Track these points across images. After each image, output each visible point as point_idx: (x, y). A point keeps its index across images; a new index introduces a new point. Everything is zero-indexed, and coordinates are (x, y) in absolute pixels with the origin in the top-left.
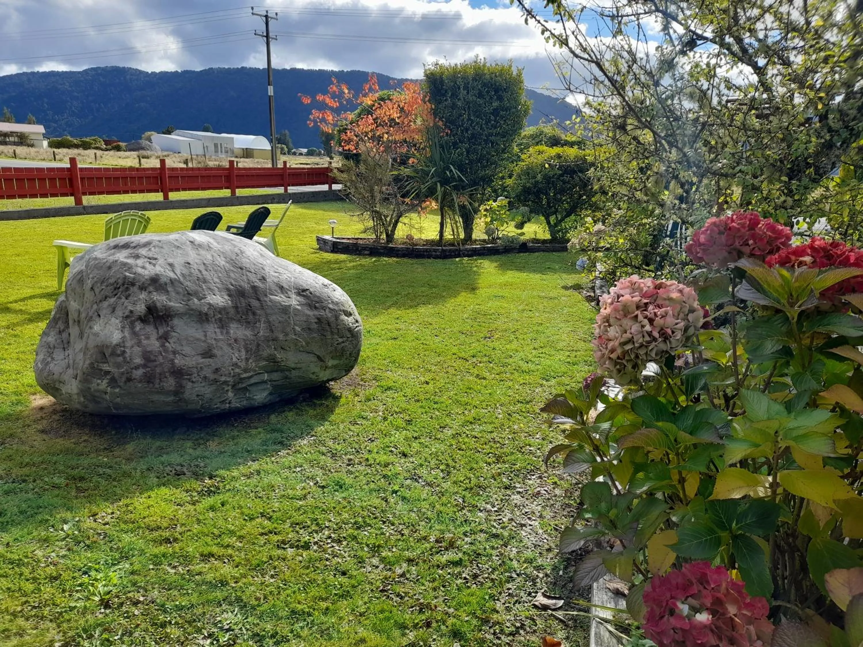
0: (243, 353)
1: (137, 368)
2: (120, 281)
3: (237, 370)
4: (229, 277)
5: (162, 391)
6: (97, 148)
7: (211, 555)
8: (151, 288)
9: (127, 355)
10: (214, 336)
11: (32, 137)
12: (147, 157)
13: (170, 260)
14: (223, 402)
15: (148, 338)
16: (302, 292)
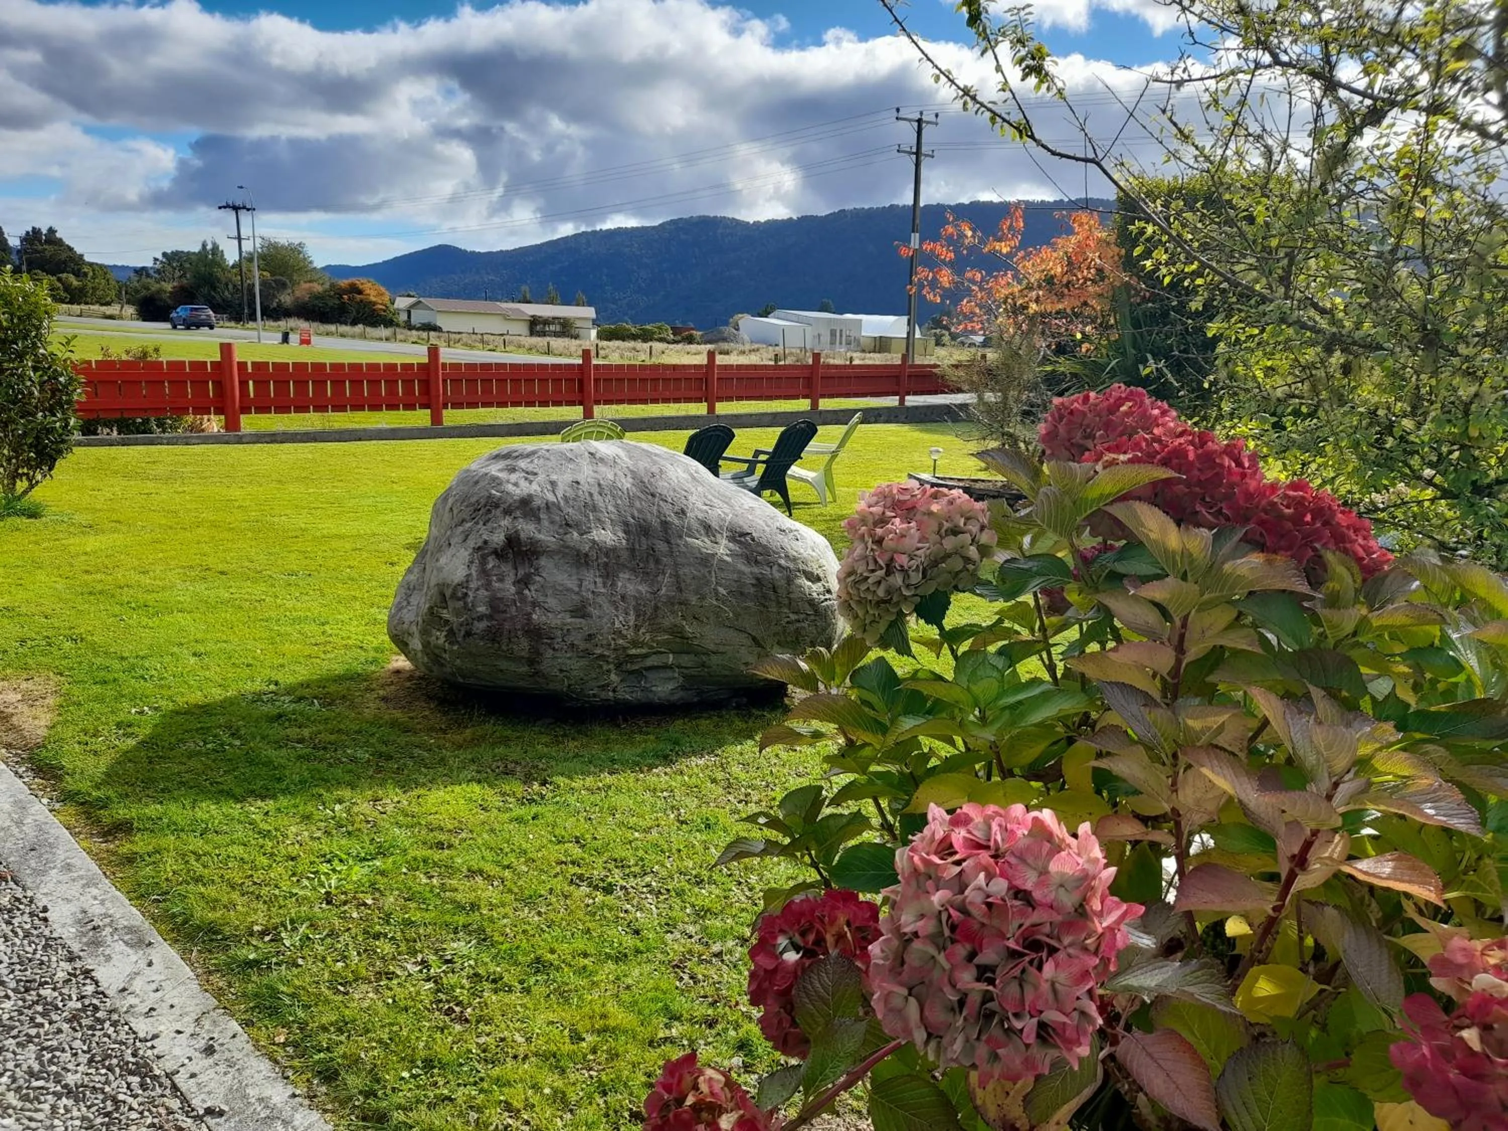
0: (632, 618)
1: (480, 618)
2: (483, 501)
3: (621, 642)
4: (631, 505)
5: (511, 657)
6: (661, 340)
7: (481, 872)
8: (518, 513)
9: (470, 599)
10: (592, 587)
11: (578, 324)
12: (727, 353)
13: (554, 477)
14: (603, 687)
15: (501, 580)
16: (739, 536)
